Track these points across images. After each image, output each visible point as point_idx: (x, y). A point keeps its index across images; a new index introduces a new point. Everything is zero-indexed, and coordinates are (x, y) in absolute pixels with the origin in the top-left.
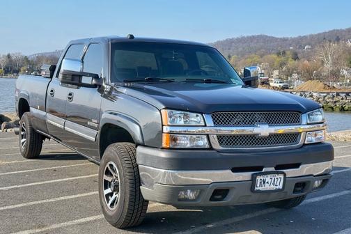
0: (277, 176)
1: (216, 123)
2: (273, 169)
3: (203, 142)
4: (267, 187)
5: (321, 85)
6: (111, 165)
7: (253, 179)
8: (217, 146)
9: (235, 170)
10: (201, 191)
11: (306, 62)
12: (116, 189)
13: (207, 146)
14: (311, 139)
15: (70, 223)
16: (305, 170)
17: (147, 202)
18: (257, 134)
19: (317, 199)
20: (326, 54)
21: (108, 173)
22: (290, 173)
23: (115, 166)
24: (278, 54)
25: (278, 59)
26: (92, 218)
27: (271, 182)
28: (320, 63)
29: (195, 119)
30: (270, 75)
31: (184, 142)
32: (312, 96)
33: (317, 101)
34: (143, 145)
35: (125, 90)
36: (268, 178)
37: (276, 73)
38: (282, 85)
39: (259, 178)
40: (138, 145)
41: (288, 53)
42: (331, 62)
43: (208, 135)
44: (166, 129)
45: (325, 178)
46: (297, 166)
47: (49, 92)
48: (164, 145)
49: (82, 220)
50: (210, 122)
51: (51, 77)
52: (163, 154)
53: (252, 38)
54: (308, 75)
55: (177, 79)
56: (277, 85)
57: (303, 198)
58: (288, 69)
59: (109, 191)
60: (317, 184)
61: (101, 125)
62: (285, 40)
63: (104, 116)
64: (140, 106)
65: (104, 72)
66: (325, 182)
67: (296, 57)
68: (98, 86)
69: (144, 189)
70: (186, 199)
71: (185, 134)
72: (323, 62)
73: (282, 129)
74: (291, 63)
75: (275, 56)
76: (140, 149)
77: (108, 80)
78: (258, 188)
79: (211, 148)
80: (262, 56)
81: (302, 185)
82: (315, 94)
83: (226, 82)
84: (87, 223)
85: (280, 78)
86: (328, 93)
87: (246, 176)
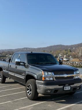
0: (69, 87)
1: (55, 74)
2: (68, 85)
3: (51, 79)
4: (67, 89)
5: (78, 60)
6: (29, 85)
7: (63, 88)
8: (55, 80)
9: (59, 85)
10: (52, 90)
11: (74, 53)
12: (31, 91)
13: (53, 80)
14: (76, 77)
15: (19, 99)
16: (75, 85)
17: (38, 93)
18: (64, 77)
19: (78, 93)
20: (79, 50)
21: (28, 87)
22: (72, 86)
23: (30, 85)
24: (66, 50)
25: (65, 52)
26: (24, 98)
27: (67, 88)
28: (78, 53)
29: (50, 73)
30: (63, 57)
31: (47, 79)
32: (76, 63)
33: (77, 64)
34: (38, 80)
35: (31, 66)
36: (67, 87)
37: (65, 56)
38: (67, 60)
39: (65, 87)
40: (36, 80)
41: (68, 50)
42: (81, 53)
43: (53, 77)
44: (43, 76)
45: (80, 87)
46: (73, 84)
47: (9, 66)
48: (43, 80)
49: (22, 98)
50: (53, 74)
51: (10, 62)
52: (42, 82)
53: (58, 46)
54: (74, 57)
55: (43, 63)
56: (66, 60)
57: (75, 92)
58: (69, 55)
59: (29, 91)
60: (78, 88)
61: (26, 75)
62: (67, 46)
63: (26, 73)
64: (36, 70)
65: (26, 62)
66: (80, 88)
67: (71, 51)
68: (24, 65)
69: (38, 90)
70: (48, 93)
71: (47, 77)
72: (79, 53)
73: (69, 75)
74: (69, 53)
75: (64, 51)
76: (37, 81)
77: (27, 64)
78: (65, 89)
79: (54, 80)
80: (61, 51)
81: (75, 89)
82: (77, 63)
83: (55, 63)
84: (23, 99)
85: (66, 58)
86: (80, 62)
87: (62, 87)
